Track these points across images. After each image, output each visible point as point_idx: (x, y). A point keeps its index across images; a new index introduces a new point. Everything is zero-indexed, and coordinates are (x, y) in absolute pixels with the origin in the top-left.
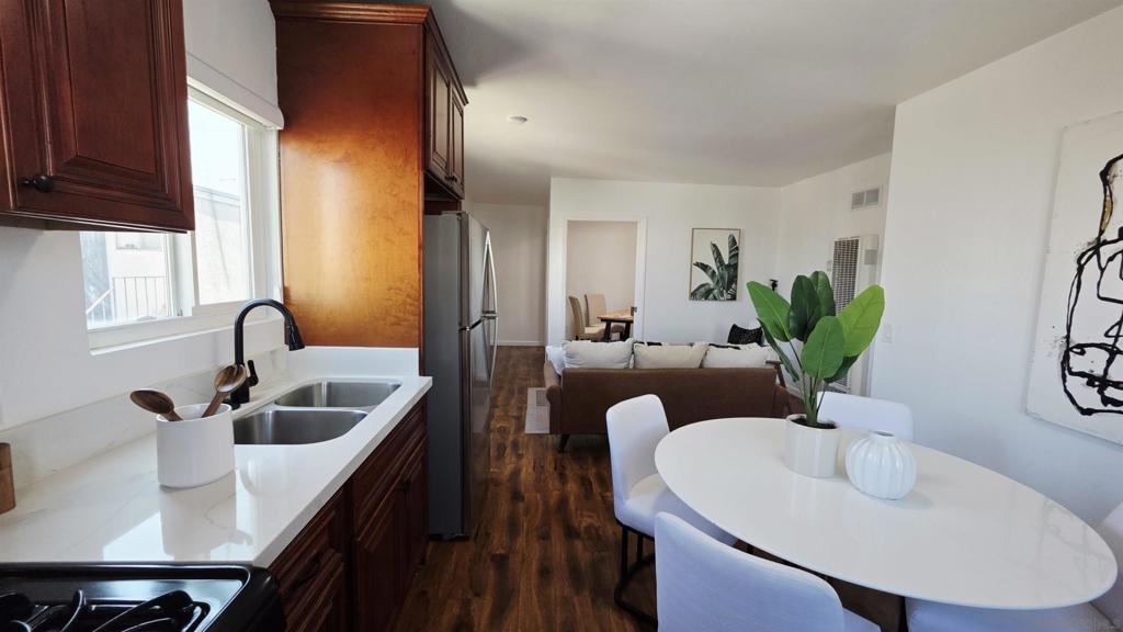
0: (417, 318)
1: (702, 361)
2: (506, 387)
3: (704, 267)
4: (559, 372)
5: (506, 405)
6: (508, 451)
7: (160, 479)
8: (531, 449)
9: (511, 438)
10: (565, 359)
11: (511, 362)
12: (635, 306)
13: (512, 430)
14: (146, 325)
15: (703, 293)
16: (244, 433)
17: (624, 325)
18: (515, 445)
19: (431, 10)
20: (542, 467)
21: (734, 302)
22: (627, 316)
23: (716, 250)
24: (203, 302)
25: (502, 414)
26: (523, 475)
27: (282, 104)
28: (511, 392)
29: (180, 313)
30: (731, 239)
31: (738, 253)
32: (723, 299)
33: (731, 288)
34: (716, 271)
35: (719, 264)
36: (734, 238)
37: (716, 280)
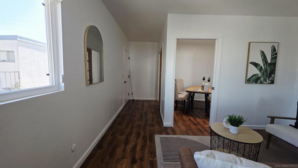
2: (142, 134)
3: (256, 65)
11: (144, 111)
12: (213, 87)
15: (254, 80)
21: (272, 85)
23: (263, 54)
28: (145, 140)
30: (273, 48)
31: (276, 56)
32: (266, 83)
33: (271, 76)
34: (263, 67)
35: (264, 63)
36: (275, 48)
37: (263, 72)
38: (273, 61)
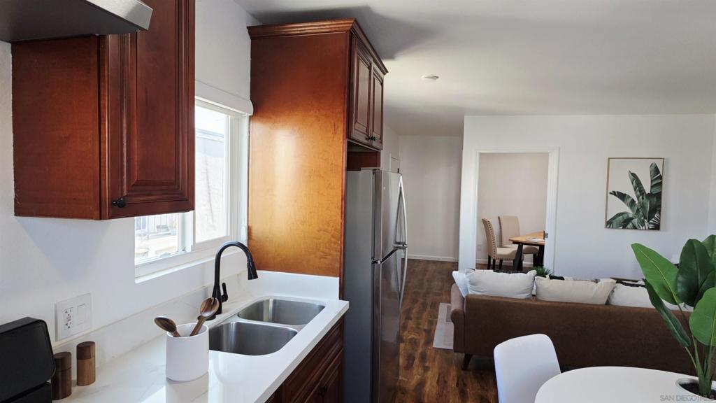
0: (339, 253)
1: (609, 297)
3: (622, 196)
4: (464, 296)
5: (418, 318)
6: (417, 362)
7: (167, 374)
8: (436, 364)
9: (420, 350)
10: (469, 286)
12: (546, 232)
13: (422, 342)
14: (166, 260)
16: (216, 342)
17: (538, 248)
18: (423, 358)
19: (356, 21)
20: (446, 382)
21: (656, 232)
22: (539, 240)
23: (635, 178)
24: (197, 241)
25: (414, 326)
26: (427, 387)
27: (252, 99)
28: (424, 306)
29: (184, 250)
30: (653, 168)
31: (661, 183)
32: (644, 228)
33: (654, 217)
34: (636, 199)
35: (638, 193)
36: (656, 167)
37: (636, 209)
38: (656, 191)
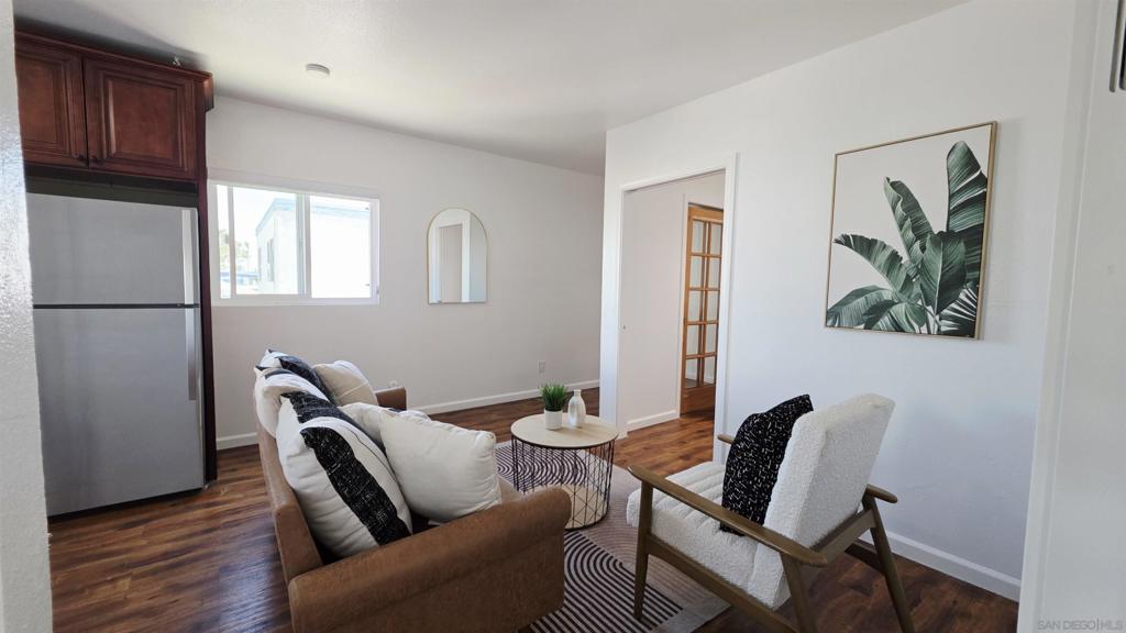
3: (865, 246)
15: (861, 313)
30: (956, 156)
32: (924, 329)
33: (955, 299)
34: (902, 252)
35: (910, 234)
36: (968, 154)
38: (964, 222)
